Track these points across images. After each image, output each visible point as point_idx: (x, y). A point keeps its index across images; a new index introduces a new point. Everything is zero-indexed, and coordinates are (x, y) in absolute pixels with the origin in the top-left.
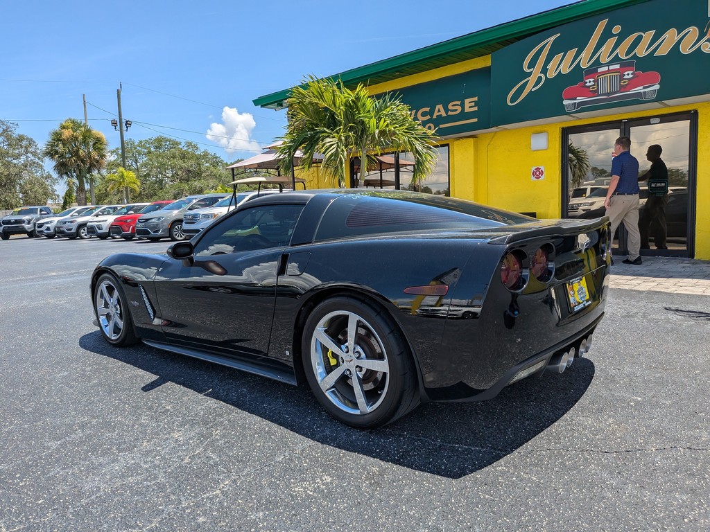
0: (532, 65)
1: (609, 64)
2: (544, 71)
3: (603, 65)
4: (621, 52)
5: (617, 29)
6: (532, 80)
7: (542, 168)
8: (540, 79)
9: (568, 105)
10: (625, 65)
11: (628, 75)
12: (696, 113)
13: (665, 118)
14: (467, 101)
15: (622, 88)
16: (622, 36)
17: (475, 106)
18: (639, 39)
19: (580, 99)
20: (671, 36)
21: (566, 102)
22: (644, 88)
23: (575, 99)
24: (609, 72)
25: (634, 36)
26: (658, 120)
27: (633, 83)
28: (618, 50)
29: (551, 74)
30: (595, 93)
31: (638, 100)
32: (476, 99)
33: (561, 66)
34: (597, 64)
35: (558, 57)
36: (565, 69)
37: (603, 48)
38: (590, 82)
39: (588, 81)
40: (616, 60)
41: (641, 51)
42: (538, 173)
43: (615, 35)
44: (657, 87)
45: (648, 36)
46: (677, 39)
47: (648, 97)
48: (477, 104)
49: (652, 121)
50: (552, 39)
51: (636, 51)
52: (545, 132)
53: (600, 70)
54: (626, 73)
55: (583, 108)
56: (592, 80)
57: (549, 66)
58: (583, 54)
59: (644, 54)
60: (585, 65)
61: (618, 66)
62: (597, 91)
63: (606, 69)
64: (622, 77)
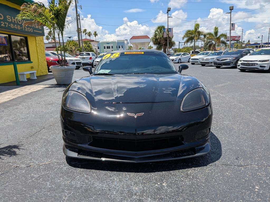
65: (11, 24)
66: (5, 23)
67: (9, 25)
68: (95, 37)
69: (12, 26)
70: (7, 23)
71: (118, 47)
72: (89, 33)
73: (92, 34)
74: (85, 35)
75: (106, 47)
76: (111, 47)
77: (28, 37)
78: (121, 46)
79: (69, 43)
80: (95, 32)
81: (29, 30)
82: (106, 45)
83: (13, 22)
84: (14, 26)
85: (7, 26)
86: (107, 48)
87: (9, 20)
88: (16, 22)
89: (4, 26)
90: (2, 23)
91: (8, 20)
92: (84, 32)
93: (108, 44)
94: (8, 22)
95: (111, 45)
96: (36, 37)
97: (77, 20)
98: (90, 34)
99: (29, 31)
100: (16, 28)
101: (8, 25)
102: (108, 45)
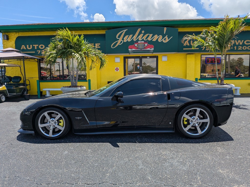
0: (119, 37)
1: (141, 41)
2: (123, 39)
3: (140, 41)
4: (144, 38)
5: (143, 32)
6: (119, 41)
7: (118, 68)
8: (121, 42)
9: (130, 51)
10: (146, 42)
11: (146, 45)
12: (158, 57)
13: (151, 57)
14: (96, 44)
15: (145, 48)
16: (144, 34)
17: (99, 46)
18: (149, 36)
19: (133, 49)
20: (156, 37)
21: (129, 50)
22: (150, 49)
23: (132, 49)
24: (141, 43)
25: (148, 34)
26: (149, 57)
27: (147, 47)
28: (143, 38)
29: (125, 41)
30: (137, 48)
31: (148, 52)
32: (100, 44)
33: (128, 39)
34: (138, 40)
35: (127, 36)
36: (129, 40)
37: (140, 36)
38: (136, 45)
39: (135, 44)
40: (143, 40)
41: (149, 39)
42: (117, 69)
43: (143, 33)
44: (153, 49)
45: (151, 35)
46: (158, 37)
47: (151, 51)
48: (100, 46)
49: (148, 57)
50: (125, 30)
51: (148, 39)
52: (119, 57)
53: (139, 42)
54: (146, 44)
55: (134, 52)
56: (137, 44)
57: (124, 38)
58: (134, 37)
59: (150, 40)
60: (135, 40)
61: (143, 42)
62: (138, 48)
63: (140, 42)
64: (144, 45)
81: (245, 48)
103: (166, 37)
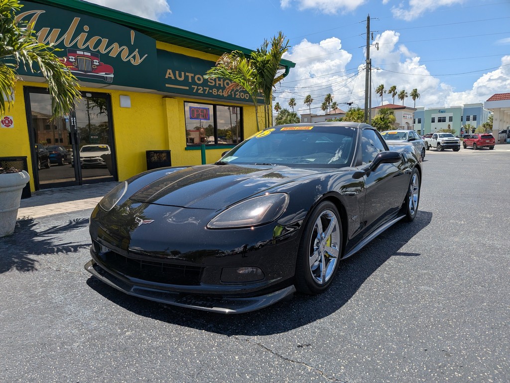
1: (84, 50)
3: (80, 50)
4: (91, 45)
5: (86, 28)
10: (94, 55)
15: (93, 70)
16: (90, 34)
18: (100, 41)
20: (116, 47)
22: (106, 74)
24: (84, 56)
25: (97, 38)
26: (90, 95)
27: (99, 68)
28: (88, 43)
31: (103, 81)
33: (49, 38)
35: (46, 30)
36: (53, 42)
37: (79, 38)
39: (71, 57)
40: (87, 49)
41: (102, 49)
43: (86, 32)
44: (112, 76)
45: (105, 41)
46: (119, 50)
47: (109, 81)
49: (87, 95)
50: (39, 12)
51: (99, 48)
53: (78, 52)
54: (95, 61)
56: (73, 58)
58: (65, 36)
59: (104, 52)
60: (67, 45)
61: (89, 54)
62: (77, 67)
63: (81, 53)
64: (92, 62)
65: (214, 90)
66: (205, 88)
67: (211, 91)
68: (414, 100)
69: (215, 92)
70: (208, 89)
71: (464, 119)
72: (402, 94)
73: (408, 95)
74: (393, 96)
75: (436, 120)
76: (447, 119)
77: (244, 108)
78: (471, 117)
79: (352, 114)
80: (415, 91)
81: (242, 96)
82: (437, 116)
83: (217, 85)
84: (218, 92)
85: (206, 93)
86: (440, 121)
87: (212, 83)
88: (222, 86)
89: (202, 92)
90: (200, 89)
91: (209, 83)
92: (390, 92)
93: (442, 112)
94: (209, 86)
95: (447, 115)
96: (259, 108)
97: (367, 72)
98: (402, 96)
99: (242, 98)
100: (221, 94)
101: (209, 90)
102: (442, 115)
103: (136, 52)
